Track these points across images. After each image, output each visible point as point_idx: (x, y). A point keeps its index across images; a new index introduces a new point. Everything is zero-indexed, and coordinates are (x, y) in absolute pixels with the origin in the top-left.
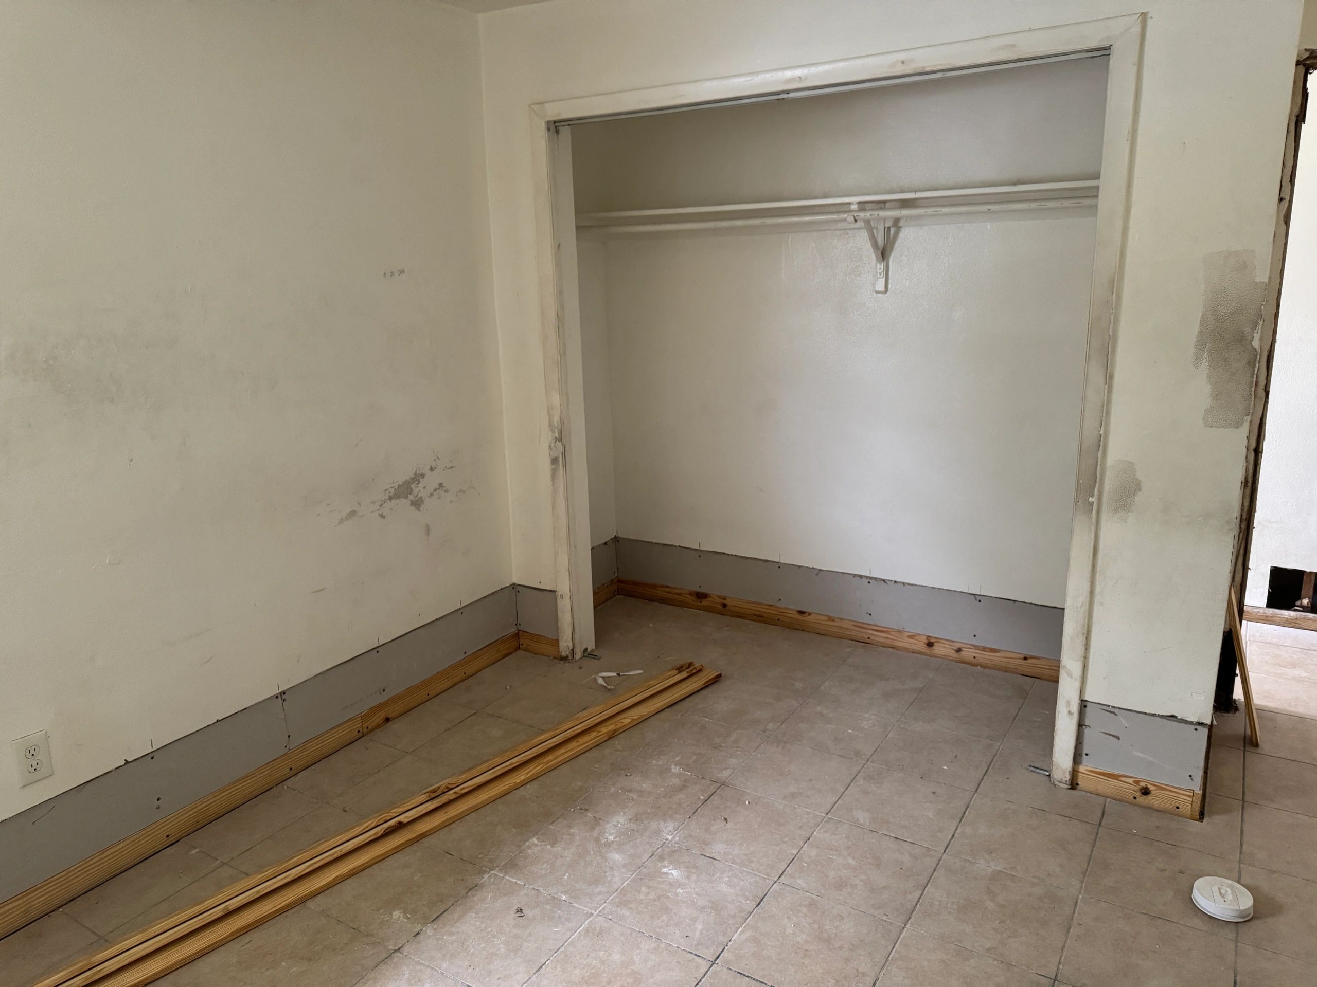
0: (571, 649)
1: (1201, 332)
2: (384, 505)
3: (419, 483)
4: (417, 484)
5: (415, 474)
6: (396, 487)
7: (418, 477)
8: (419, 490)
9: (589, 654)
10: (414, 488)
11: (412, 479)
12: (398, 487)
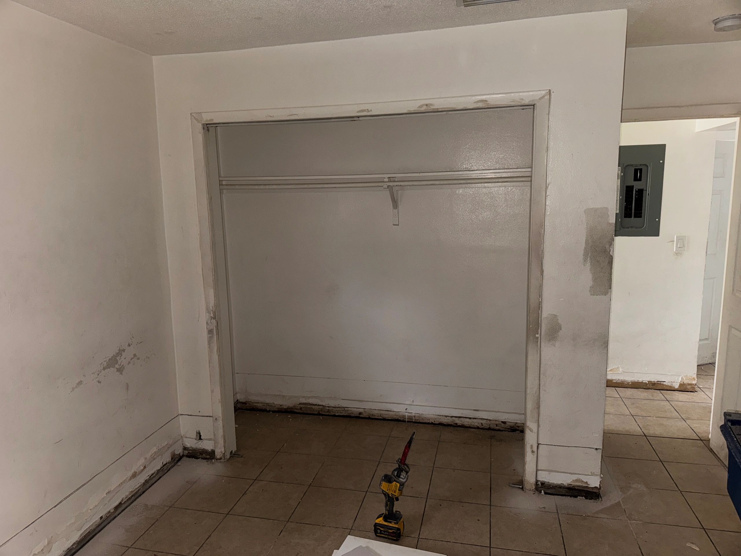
0: (223, 453)
1: (585, 248)
2: (100, 375)
3: (122, 355)
4: (121, 357)
5: (119, 350)
6: (108, 360)
7: (121, 352)
8: (122, 361)
9: (234, 455)
10: (118, 360)
11: (117, 353)
12: (109, 361)
